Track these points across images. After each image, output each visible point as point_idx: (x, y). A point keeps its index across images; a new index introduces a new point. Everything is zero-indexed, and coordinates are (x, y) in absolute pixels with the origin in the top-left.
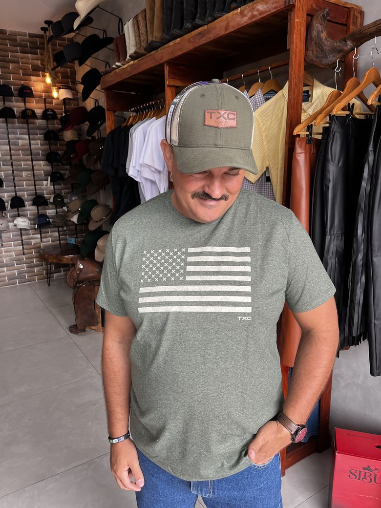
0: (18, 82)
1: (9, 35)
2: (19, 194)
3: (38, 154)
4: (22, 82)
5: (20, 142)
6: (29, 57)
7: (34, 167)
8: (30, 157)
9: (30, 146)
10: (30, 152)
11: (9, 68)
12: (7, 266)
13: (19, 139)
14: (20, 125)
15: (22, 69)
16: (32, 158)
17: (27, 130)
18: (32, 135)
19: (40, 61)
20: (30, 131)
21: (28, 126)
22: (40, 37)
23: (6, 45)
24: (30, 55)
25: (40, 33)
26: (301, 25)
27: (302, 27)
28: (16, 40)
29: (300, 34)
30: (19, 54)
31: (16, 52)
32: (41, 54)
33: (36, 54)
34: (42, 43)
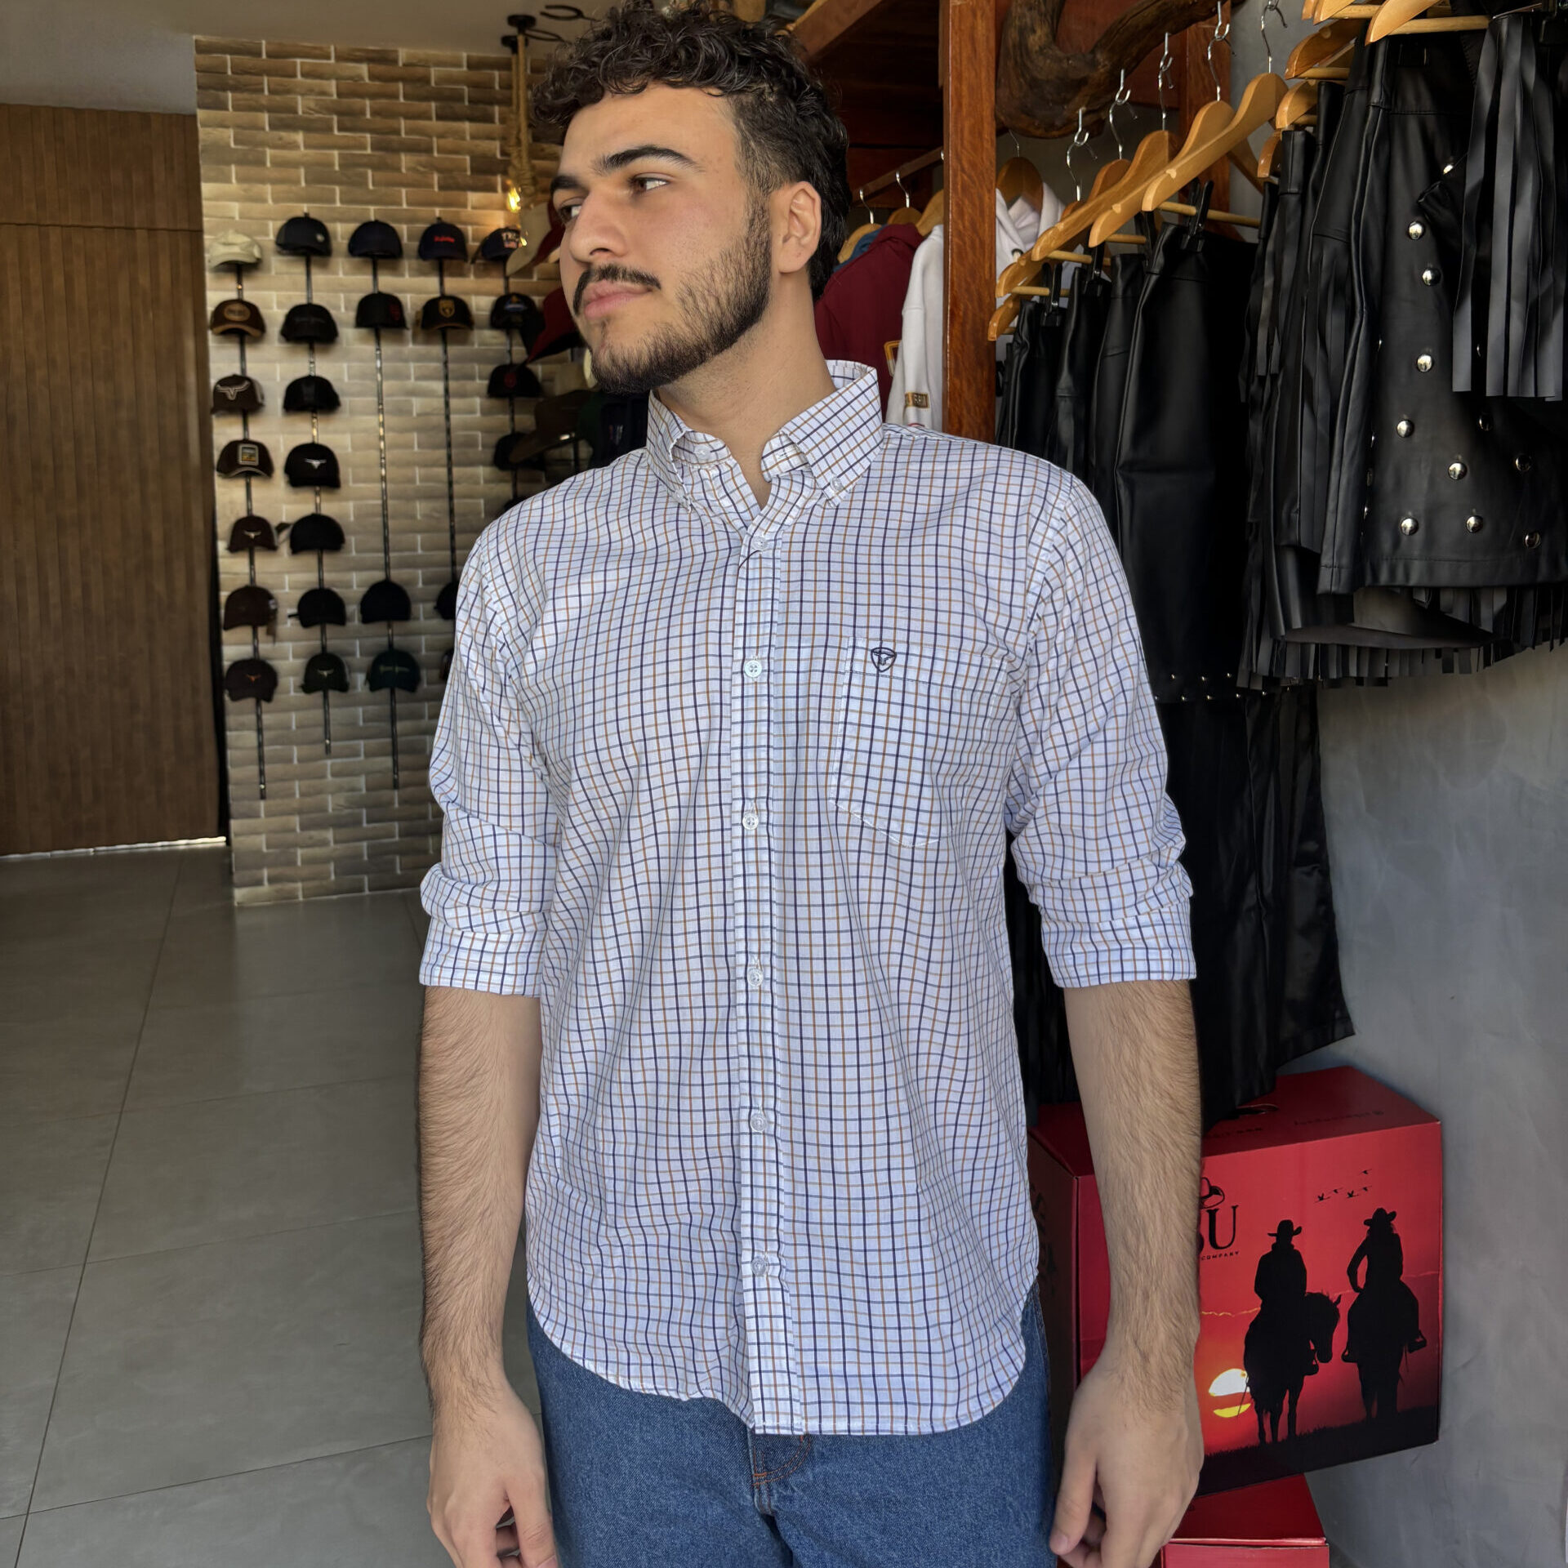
0: (423, 211)
1: (404, 65)
2: (397, 575)
3: (470, 443)
4: (437, 211)
5: (417, 404)
6: (464, 132)
7: (456, 487)
8: (443, 453)
9: (448, 418)
10: (443, 435)
11: (398, 169)
12: (337, 823)
13: (413, 393)
14: (422, 349)
15: (440, 171)
16: (449, 457)
17: (439, 365)
18: (457, 379)
19: (497, 144)
20: (451, 366)
21: (445, 352)
22: (505, 66)
23: (395, 96)
24: (467, 126)
25: (504, 53)
26: (975, 15)
27: (979, 21)
28: (425, 80)
29: (973, 40)
30: (435, 124)
31: (425, 116)
32: (503, 120)
33: (489, 119)
34: (507, 86)
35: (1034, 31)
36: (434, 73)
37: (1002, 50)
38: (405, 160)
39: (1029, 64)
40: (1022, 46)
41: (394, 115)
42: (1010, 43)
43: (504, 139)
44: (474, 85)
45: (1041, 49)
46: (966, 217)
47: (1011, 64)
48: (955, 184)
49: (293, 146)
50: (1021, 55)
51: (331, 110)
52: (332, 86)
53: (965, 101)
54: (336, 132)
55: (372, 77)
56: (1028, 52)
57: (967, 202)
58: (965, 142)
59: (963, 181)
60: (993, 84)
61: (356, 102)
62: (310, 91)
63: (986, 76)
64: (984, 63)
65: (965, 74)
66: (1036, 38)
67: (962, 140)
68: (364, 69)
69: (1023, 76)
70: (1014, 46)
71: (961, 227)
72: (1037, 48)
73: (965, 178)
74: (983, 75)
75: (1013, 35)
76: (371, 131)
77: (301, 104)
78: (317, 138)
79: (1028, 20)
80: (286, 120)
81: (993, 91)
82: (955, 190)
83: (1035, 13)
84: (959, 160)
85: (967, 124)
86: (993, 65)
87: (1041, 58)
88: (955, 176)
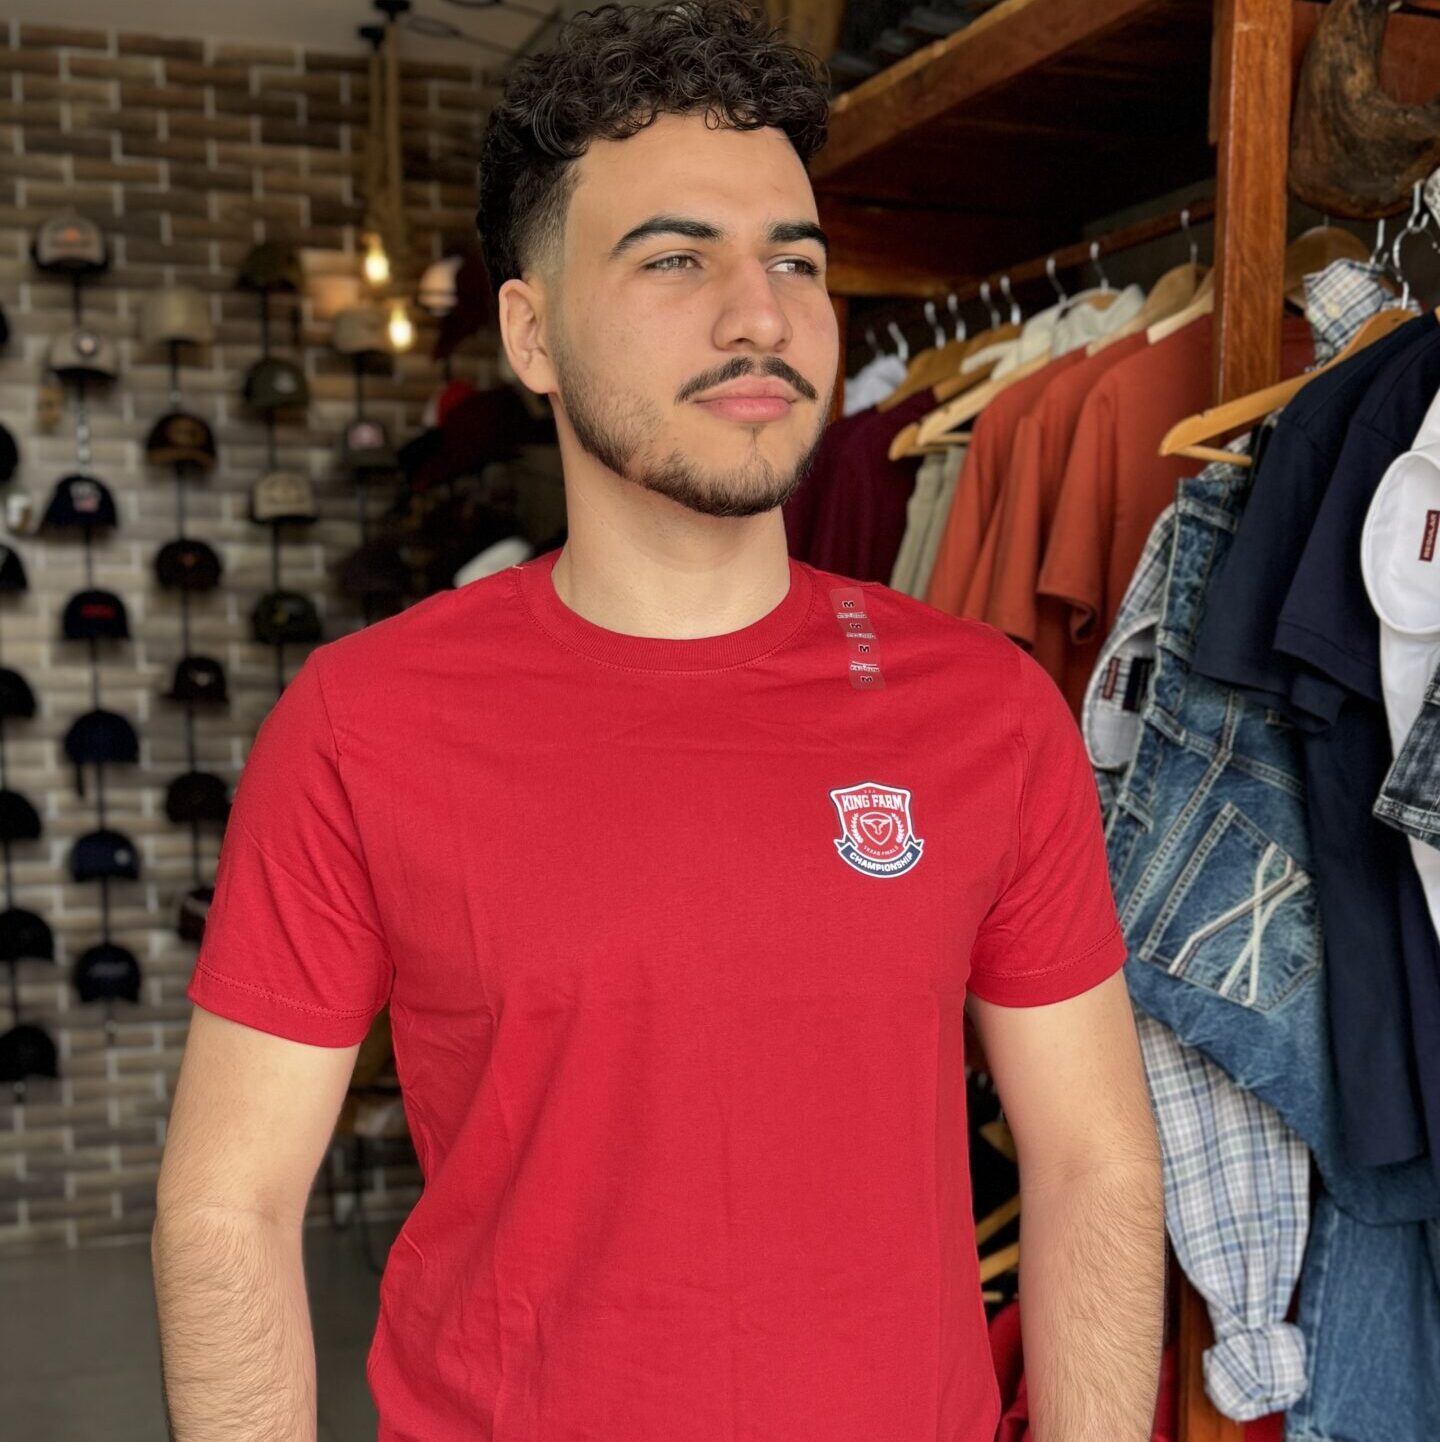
1: (213, 63)
6: (299, 163)
11: (207, 214)
15: (265, 217)
19: (347, 181)
22: (359, 67)
23: (200, 107)
24: (303, 155)
25: (357, 48)
26: (1265, 45)
27: (1271, 53)
28: (242, 85)
29: (1262, 83)
30: (257, 150)
31: (243, 137)
32: (358, 146)
33: (332, 144)
34: (362, 98)
35: (1353, 71)
36: (256, 76)
37: (1301, 96)
38: (216, 203)
39: (1346, 118)
40: (1335, 91)
41: (201, 134)
42: (1316, 87)
43: (358, 176)
44: (315, 96)
45: (1365, 96)
46: (1245, 326)
47: (1316, 116)
48: (1232, 279)
49: (55, 176)
50: (1334, 105)
51: (109, 124)
52: (112, 91)
53: (1250, 166)
54: (118, 158)
55: (171, 78)
56: (1345, 100)
57: (1246, 307)
58: (1248, 223)
59: (1242, 276)
60: (1285, 140)
61: (144, 115)
62: (77, 98)
63: (1276, 130)
64: (1276, 112)
65: (1251, 128)
66: (1357, 81)
67: (1243, 218)
68: (157, 67)
69: (1336, 133)
70: (1322, 92)
71: (1237, 340)
72: (1358, 95)
73: (1246, 271)
74: (1273, 129)
75: (1320, 76)
76: (171, 157)
77: (68, 117)
78: (91, 165)
79: (1345, 56)
80: (46, 139)
81: (1285, 152)
82: (1231, 288)
83: (1354, 46)
84: (1238, 246)
85: (1249, 197)
86: (1286, 116)
87: (1365, 109)
88: (1233, 269)
